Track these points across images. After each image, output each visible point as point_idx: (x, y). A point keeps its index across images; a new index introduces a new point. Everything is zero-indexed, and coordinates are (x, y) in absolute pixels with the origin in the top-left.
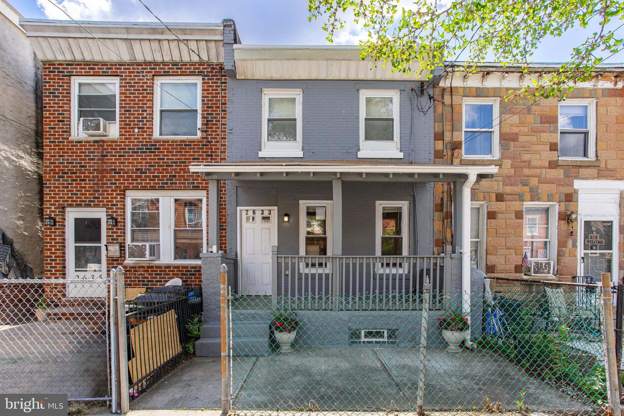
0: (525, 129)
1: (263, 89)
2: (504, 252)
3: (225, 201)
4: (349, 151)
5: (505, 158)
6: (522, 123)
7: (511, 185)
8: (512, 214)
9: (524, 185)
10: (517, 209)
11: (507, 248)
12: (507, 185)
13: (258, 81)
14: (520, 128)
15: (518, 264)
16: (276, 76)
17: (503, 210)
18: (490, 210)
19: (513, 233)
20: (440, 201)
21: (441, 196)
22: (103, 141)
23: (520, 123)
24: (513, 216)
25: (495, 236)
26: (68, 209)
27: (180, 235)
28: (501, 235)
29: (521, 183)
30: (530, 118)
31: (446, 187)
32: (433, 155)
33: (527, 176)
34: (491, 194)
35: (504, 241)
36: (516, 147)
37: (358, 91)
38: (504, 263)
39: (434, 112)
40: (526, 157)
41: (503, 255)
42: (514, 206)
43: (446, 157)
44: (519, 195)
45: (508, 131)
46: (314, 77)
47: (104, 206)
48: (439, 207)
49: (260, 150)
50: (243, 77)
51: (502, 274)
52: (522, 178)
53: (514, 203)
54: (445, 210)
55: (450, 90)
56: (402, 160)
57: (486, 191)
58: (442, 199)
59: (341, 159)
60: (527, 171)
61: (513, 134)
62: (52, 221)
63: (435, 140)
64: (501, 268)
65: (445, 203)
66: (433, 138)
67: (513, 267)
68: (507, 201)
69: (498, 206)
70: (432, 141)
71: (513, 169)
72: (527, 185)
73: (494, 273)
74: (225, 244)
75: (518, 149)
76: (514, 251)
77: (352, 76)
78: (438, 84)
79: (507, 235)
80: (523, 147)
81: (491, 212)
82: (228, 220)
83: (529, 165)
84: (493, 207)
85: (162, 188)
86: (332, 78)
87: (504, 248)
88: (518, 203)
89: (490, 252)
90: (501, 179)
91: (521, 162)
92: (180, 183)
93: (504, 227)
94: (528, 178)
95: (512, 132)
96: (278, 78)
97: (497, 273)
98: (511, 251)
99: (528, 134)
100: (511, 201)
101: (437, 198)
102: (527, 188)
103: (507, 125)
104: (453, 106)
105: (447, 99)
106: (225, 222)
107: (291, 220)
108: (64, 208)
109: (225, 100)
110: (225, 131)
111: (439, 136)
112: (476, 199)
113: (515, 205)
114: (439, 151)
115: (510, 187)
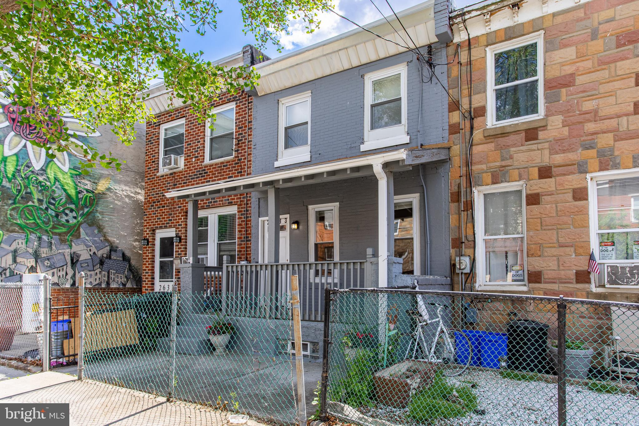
0: (588, 64)
1: (280, 100)
2: (555, 251)
3: (250, 213)
4: (353, 146)
5: (553, 115)
6: (581, 56)
7: (564, 151)
8: (568, 194)
9: (587, 149)
10: (576, 186)
11: (561, 246)
12: (557, 153)
13: (276, 93)
14: (578, 64)
15: (581, 269)
16: (288, 84)
17: (550, 189)
18: (529, 192)
19: (570, 222)
20: (456, 188)
21: (458, 181)
22: (175, 173)
23: (577, 58)
24: (569, 197)
25: (539, 228)
26: (157, 231)
27: (223, 247)
28: (550, 227)
29: (582, 146)
30: (597, 45)
31: (465, 169)
32: (447, 131)
33: (592, 134)
34: (530, 169)
35: (555, 236)
36: (572, 95)
37: (362, 76)
38: (556, 268)
39: (448, 77)
40: (588, 106)
41: (554, 256)
42: (569, 181)
43: (463, 131)
44: (579, 165)
45: (557, 74)
46: (320, 76)
47: (175, 226)
48: (456, 197)
49: (277, 160)
50: (263, 94)
51: (553, 285)
52: (582, 139)
53: (570, 177)
54: (463, 199)
55: (467, 43)
56: (410, 145)
57: (522, 166)
58: (459, 186)
59: (345, 156)
60: (590, 127)
61: (565, 76)
62: (146, 241)
63: (449, 112)
64: (550, 276)
65: (463, 190)
66: (447, 110)
67: (572, 274)
68: (558, 175)
69: (541, 185)
70: (447, 113)
71: (567, 128)
72: (593, 148)
73: (540, 282)
74: (250, 254)
75: (574, 96)
76: (572, 249)
77: (355, 63)
78: (452, 41)
79: (559, 226)
80: (584, 92)
81: (531, 195)
82: (253, 231)
83: (595, 116)
84: (535, 187)
85: (208, 207)
86: (337, 71)
87: (556, 245)
88: (576, 176)
89: (532, 252)
90: (546, 145)
91: (580, 114)
92: (219, 201)
93: (555, 215)
94: (593, 137)
95: (563, 73)
96: (291, 86)
97: (545, 283)
98: (568, 249)
99: (592, 70)
100: (564, 175)
101: (453, 185)
102: (593, 153)
103: (554, 67)
104: (473, 63)
105: (463, 57)
106: (250, 234)
107: (301, 227)
108: (154, 230)
109: (251, 119)
110: (250, 148)
111: (454, 106)
112: (507, 179)
113: (573, 181)
114: (454, 124)
115: (562, 155)
